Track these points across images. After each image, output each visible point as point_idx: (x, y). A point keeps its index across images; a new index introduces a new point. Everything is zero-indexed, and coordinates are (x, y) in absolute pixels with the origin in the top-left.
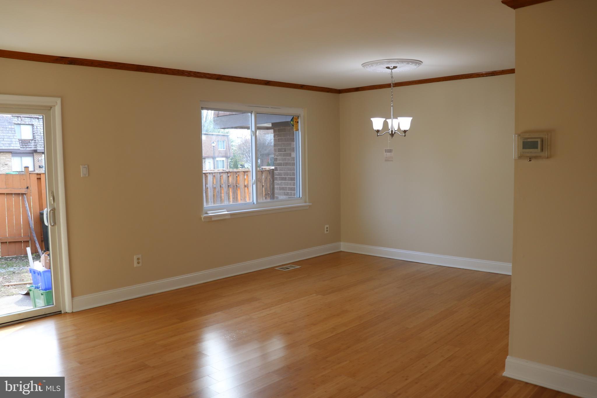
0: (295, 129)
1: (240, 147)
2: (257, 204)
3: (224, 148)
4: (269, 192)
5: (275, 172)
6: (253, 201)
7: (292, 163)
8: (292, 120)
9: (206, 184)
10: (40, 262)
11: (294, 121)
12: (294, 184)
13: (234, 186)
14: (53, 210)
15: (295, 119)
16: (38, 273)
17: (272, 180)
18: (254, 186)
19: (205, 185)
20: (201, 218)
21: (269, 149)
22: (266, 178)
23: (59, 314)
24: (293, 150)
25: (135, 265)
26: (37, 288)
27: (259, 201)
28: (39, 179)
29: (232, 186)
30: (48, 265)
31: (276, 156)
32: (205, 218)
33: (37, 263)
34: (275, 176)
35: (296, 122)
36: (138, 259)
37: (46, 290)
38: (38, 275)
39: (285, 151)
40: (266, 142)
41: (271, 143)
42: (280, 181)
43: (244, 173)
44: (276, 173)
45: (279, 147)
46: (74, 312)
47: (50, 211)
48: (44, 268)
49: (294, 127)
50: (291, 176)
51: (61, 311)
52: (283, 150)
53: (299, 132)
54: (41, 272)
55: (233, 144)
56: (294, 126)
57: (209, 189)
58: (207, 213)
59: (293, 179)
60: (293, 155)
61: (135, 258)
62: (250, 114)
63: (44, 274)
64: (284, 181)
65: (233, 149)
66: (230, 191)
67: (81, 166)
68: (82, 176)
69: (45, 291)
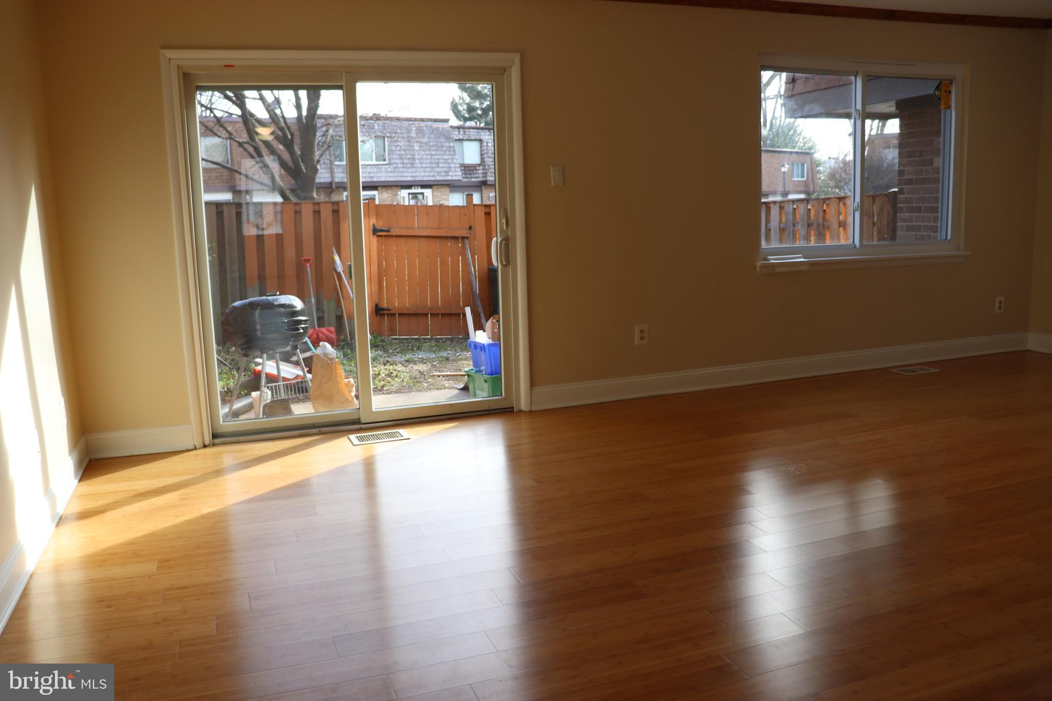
0: (942, 107)
1: (832, 175)
2: (860, 247)
3: (803, 177)
4: (886, 236)
5: (899, 196)
6: (853, 242)
7: (934, 178)
8: (937, 88)
9: (768, 221)
10: (484, 331)
11: (942, 91)
12: (936, 220)
13: (818, 225)
14: (506, 241)
15: (944, 86)
16: (481, 347)
17: (892, 213)
18: (857, 214)
19: (766, 225)
20: (756, 267)
21: (890, 176)
22: (882, 209)
23: (510, 411)
24: (937, 153)
25: (637, 341)
26: (480, 371)
27: (865, 243)
28: (488, 214)
29: (815, 226)
30: (495, 336)
31: (902, 167)
32: (762, 267)
33: (480, 333)
34: (899, 205)
35: (945, 92)
36: (642, 331)
37: (492, 374)
38: (481, 350)
39: (921, 155)
40: (883, 164)
41: (894, 165)
42: (908, 214)
43: (838, 201)
44: (902, 199)
45: (909, 149)
46: (533, 410)
47: (501, 241)
48: (491, 340)
49: (942, 102)
50: (931, 203)
51: (513, 408)
52: (918, 154)
53: (951, 112)
54: (485, 345)
55: (821, 168)
56: (942, 99)
57: (772, 231)
58: (767, 259)
59: (935, 210)
60: (938, 162)
61: (637, 329)
62: (853, 78)
63: (489, 349)
64: (916, 214)
65: (820, 179)
66: (810, 233)
67: (551, 168)
68: (552, 185)
69: (489, 376)
